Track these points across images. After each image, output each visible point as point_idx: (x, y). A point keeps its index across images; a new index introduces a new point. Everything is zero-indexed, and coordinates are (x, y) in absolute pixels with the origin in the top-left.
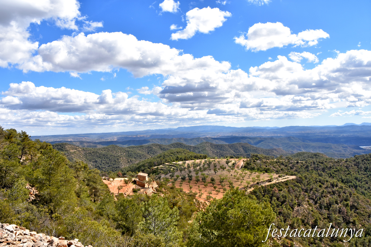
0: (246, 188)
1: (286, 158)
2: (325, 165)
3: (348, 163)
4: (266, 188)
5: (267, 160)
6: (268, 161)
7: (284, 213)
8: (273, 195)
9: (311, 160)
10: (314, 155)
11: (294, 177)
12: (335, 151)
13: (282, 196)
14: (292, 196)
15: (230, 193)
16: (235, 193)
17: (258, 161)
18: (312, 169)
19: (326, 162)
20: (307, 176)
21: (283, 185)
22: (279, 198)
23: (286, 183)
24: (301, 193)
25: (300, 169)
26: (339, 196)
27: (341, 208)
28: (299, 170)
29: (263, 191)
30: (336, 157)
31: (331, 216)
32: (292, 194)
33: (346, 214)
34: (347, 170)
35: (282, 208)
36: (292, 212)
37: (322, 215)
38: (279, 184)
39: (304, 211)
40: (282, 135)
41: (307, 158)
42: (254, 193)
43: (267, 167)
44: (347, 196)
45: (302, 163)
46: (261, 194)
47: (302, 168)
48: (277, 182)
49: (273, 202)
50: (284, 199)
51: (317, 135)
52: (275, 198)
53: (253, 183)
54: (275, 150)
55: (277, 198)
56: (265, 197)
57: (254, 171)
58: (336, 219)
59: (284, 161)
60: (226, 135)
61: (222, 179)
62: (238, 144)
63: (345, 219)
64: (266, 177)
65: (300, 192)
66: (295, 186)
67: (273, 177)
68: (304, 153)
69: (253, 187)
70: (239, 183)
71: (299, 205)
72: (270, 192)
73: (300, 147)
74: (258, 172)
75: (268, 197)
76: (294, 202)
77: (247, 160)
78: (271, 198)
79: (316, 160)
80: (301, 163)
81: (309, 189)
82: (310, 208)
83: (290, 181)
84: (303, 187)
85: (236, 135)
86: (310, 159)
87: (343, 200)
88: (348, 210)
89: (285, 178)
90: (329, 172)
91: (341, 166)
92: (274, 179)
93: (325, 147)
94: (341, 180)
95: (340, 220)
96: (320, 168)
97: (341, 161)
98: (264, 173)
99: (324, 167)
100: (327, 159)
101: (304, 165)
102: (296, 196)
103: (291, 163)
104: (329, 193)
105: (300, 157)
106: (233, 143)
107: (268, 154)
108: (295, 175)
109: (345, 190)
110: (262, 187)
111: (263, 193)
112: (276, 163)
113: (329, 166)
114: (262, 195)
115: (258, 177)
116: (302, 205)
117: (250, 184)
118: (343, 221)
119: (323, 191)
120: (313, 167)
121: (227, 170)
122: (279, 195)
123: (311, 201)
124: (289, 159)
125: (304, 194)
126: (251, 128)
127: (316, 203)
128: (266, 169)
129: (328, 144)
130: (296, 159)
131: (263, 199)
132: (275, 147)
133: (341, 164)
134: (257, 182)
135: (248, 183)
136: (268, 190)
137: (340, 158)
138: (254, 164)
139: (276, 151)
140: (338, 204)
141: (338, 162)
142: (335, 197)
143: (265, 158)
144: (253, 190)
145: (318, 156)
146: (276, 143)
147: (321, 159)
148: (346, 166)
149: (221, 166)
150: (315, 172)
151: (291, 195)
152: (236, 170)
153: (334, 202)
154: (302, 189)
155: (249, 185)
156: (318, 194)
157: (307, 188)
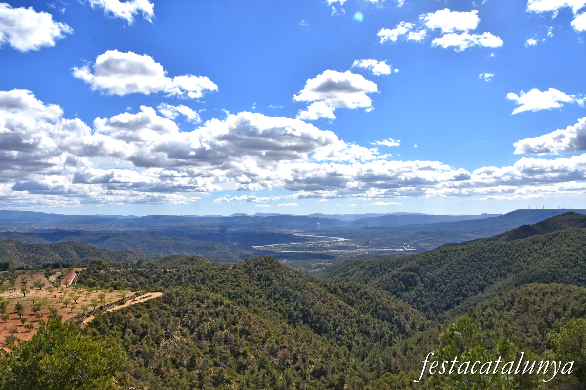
0: (81, 317)
1: (148, 264)
2: (205, 274)
3: (236, 269)
4: (115, 316)
5: (116, 269)
6: (118, 270)
7: (145, 353)
8: (126, 326)
9: (185, 267)
10: (189, 260)
11: (159, 294)
12: (220, 253)
13: (141, 325)
14: (156, 325)
15: (47, 328)
16: (56, 327)
17: (102, 272)
18: (186, 281)
19: (206, 269)
20: (180, 291)
21: (142, 308)
22: (136, 329)
23: (147, 305)
24: (171, 318)
25: (168, 281)
26: (225, 318)
27: (228, 336)
28: (167, 283)
29: (109, 321)
30: (221, 262)
31: (214, 348)
32: (156, 321)
33: (234, 343)
34: (235, 280)
35: (141, 344)
36: (158, 349)
37: (201, 349)
38: (136, 306)
39: (175, 346)
40: (141, 229)
41: (179, 265)
42: (95, 323)
43: (116, 280)
44: (235, 317)
45: (172, 272)
46: (107, 325)
47: (172, 279)
48: (133, 303)
49: (126, 336)
50: (144, 331)
51: (194, 230)
52: (130, 330)
53: (93, 308)
54: (131, 252)
55: (133, 330)
56: (114, 330)
57: (95, 288)
58: (221, 352)
59: (144, 269)
60: (46, 228)
61: (37, 305)
62: (67, 243)
63: (233, 351)
64: (115, 297)
65: (169, 317)
66: (161, 308)
67: (127, 296)
68: (174, 257)
69: (94, 315)
70: (69, 310)
71: (167, 338)
72: (122, 320)
73: (169, 248)
74: (101, 289)
75: (118, 329)
76: (160, 333)
77: (83, 269)
78: (123, 330)
79: (193, 267)
80: (170, 272)
81: (182, 311)
82: (185, 340)
83: (153, 300)
84: (174, 309)
85: (64, 228)
86: (183, 265)
87: (230, 324)
88: (237, 337)
89: (146, 297)
90: (210, 284)
91: (227, 274)
92: (127, 299)
93: (206, 247)
94: (227, 295)
95: (226, 353)
96: (199, 278)
97: (228, 267)
98: (111, 291)
99: (204, 276)
100: (208, 266)
101: (174, 276)
102: (162, 324)
103: (155, 273)
104: (211, 314)
105: (170, 263)
106: (58, 242)
107: (118, 260)
108: (160, 291)
109: (232, 309)
110: (109, 313)
111: (110, 323)
112: (132, 273)
113: (210, 275)
114: (109, 326)
115: (102, 297)
116: (172, 336)
117: (87, 310)
118: (230, 354)
119: (203, 313)
120: (187, 278)
121: (46, 289)
122: (136, 325)
123: (185, 330)
124: (152, 266)
125: (174, 320)
126: (90, 216)
127: (192, 332)
128: (115, 283)
129: (209, 243)
130: (163, 266)
131: (110, 334)
132: (130, 248)
133: (227, 272)
134: (99, 305)
135: (85, 309)
136: (118, 319)
137: (226, 263)
138: (95, 276)
139: (131, 254)
140: (223, 331)
141: (224, 269)
142: (220, 320)
143: (114, 265)
144: (92, 320)
145: (196, 261)
146: (132, 242)
147: (200, 265)
148: (234, 275)
149: (36, 281)
150: (191, 285)
151: (155, 323)
152: (63, 288)
153: (219, 328)
154: (172, 312)
155: (86, 312)
156: (196, 318)
157: (180, 310)
